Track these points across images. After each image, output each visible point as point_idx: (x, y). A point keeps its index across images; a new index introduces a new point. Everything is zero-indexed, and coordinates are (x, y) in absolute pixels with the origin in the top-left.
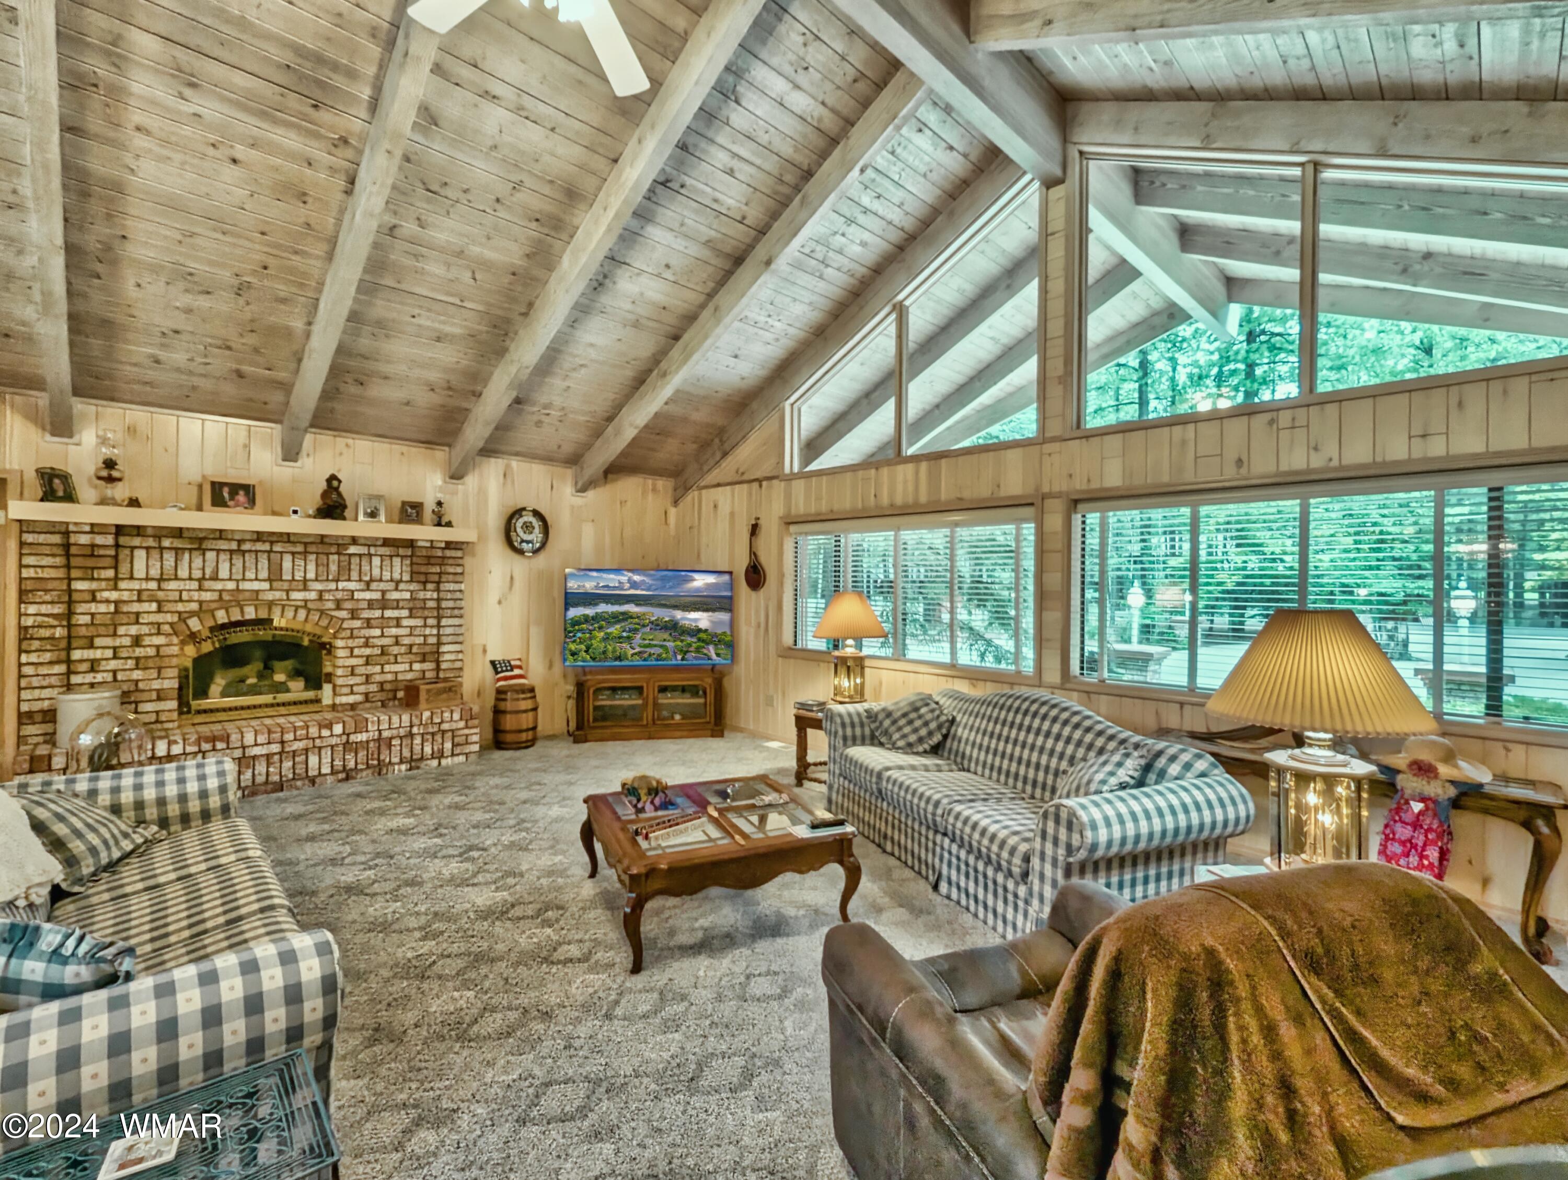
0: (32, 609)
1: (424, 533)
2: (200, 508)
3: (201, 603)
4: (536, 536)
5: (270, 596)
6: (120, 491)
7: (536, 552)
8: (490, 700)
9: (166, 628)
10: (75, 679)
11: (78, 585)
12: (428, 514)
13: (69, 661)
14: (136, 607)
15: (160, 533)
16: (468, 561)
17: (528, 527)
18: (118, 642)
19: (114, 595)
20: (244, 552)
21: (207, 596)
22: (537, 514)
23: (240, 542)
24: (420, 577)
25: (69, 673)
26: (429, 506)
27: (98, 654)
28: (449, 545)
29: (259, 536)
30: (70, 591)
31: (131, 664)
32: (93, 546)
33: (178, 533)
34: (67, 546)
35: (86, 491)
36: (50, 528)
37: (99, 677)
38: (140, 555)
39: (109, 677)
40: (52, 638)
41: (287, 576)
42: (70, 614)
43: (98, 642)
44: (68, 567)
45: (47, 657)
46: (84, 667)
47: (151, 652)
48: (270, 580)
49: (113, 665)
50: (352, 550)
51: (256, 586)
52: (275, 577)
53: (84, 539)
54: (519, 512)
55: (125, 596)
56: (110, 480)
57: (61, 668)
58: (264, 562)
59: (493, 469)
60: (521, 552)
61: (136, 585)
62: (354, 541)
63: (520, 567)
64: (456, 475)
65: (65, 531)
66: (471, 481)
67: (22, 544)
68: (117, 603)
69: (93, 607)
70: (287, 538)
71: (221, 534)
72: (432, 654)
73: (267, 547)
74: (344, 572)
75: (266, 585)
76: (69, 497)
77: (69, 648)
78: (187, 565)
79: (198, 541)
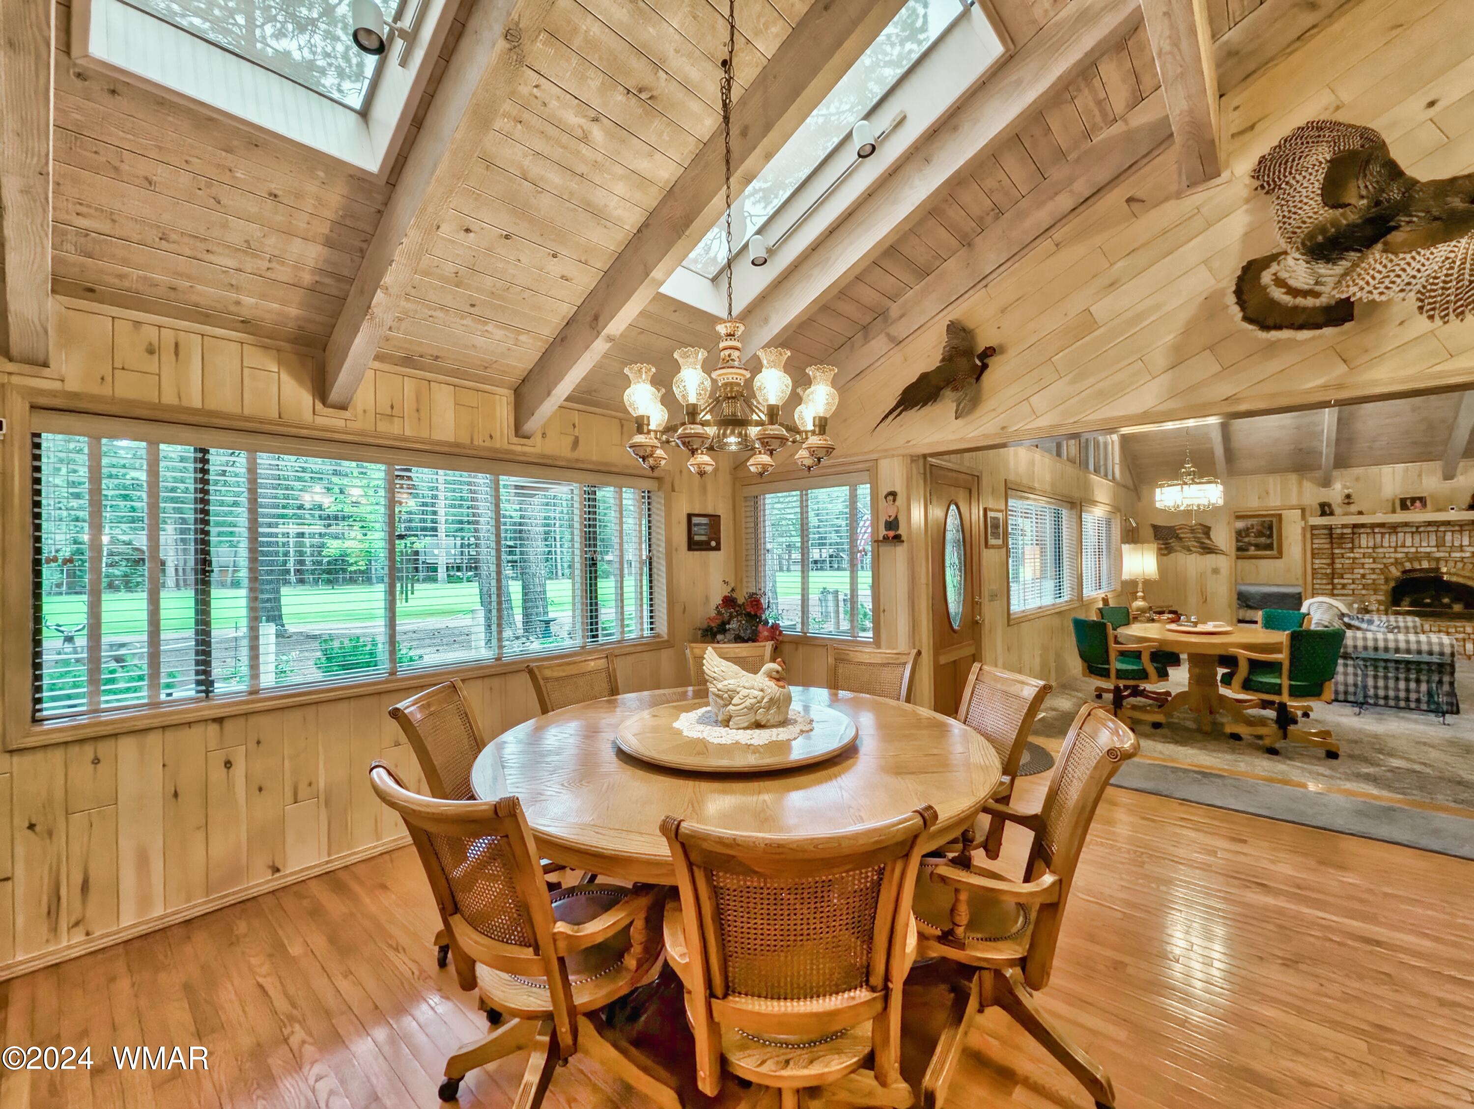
0: (1317, 561)
2: (1394, 512)
3: (1396, 559)
5: (1438, 555)
6: (1353, 508)
9: (1378, 571)
10: (1336, 592)
11: (1336, 551)
13: (1333, 584)
14: (1363, 561)
15: (1373, 526)
18: (1354, 576)
19: (1352, 555)
20: (1420, 533)
21: (1399, 555)
23: (1417, 527)
25: (1333, 589)
27: (1345, 581)
29: (1429, 524)
30: (1333, 554)
31: (1360, 587)
32: (1343, 534)
33: (1382, 525)
34: (1331, 535)
35: (1338, 510)
36: (1325, 527)
37: (1345, 592)
38: (1364, 537)
39: (1351, 592)
40: (1326, 574)
41: (1448, 544)
42: (1333, 563)
43: (1346, 576)
44: (1332, 543)
45: (1324, 581)
46: (1339, 587)
47: (1370, 581)
48: (1437, 546)
49: (1353, 586)
51: (1428, 550)
52: (1440, 544)
53: (1339, 531)
55: (1357, 555)
56: (1349, 503)
57: (1330, 587)
58: (1433, 537)
61: (1362, 551)
65: (1330, 528)
67: (1312, 535)
68: (1354, 558)
69: (1342, 561)
70: (1448, 523)
71: (1406, 524)
73: (1434, 529)
75: (1435, 549)
76: (1332, 514)
77: (1333, 578)
78: (1388, 540)
79: (1394, 528)
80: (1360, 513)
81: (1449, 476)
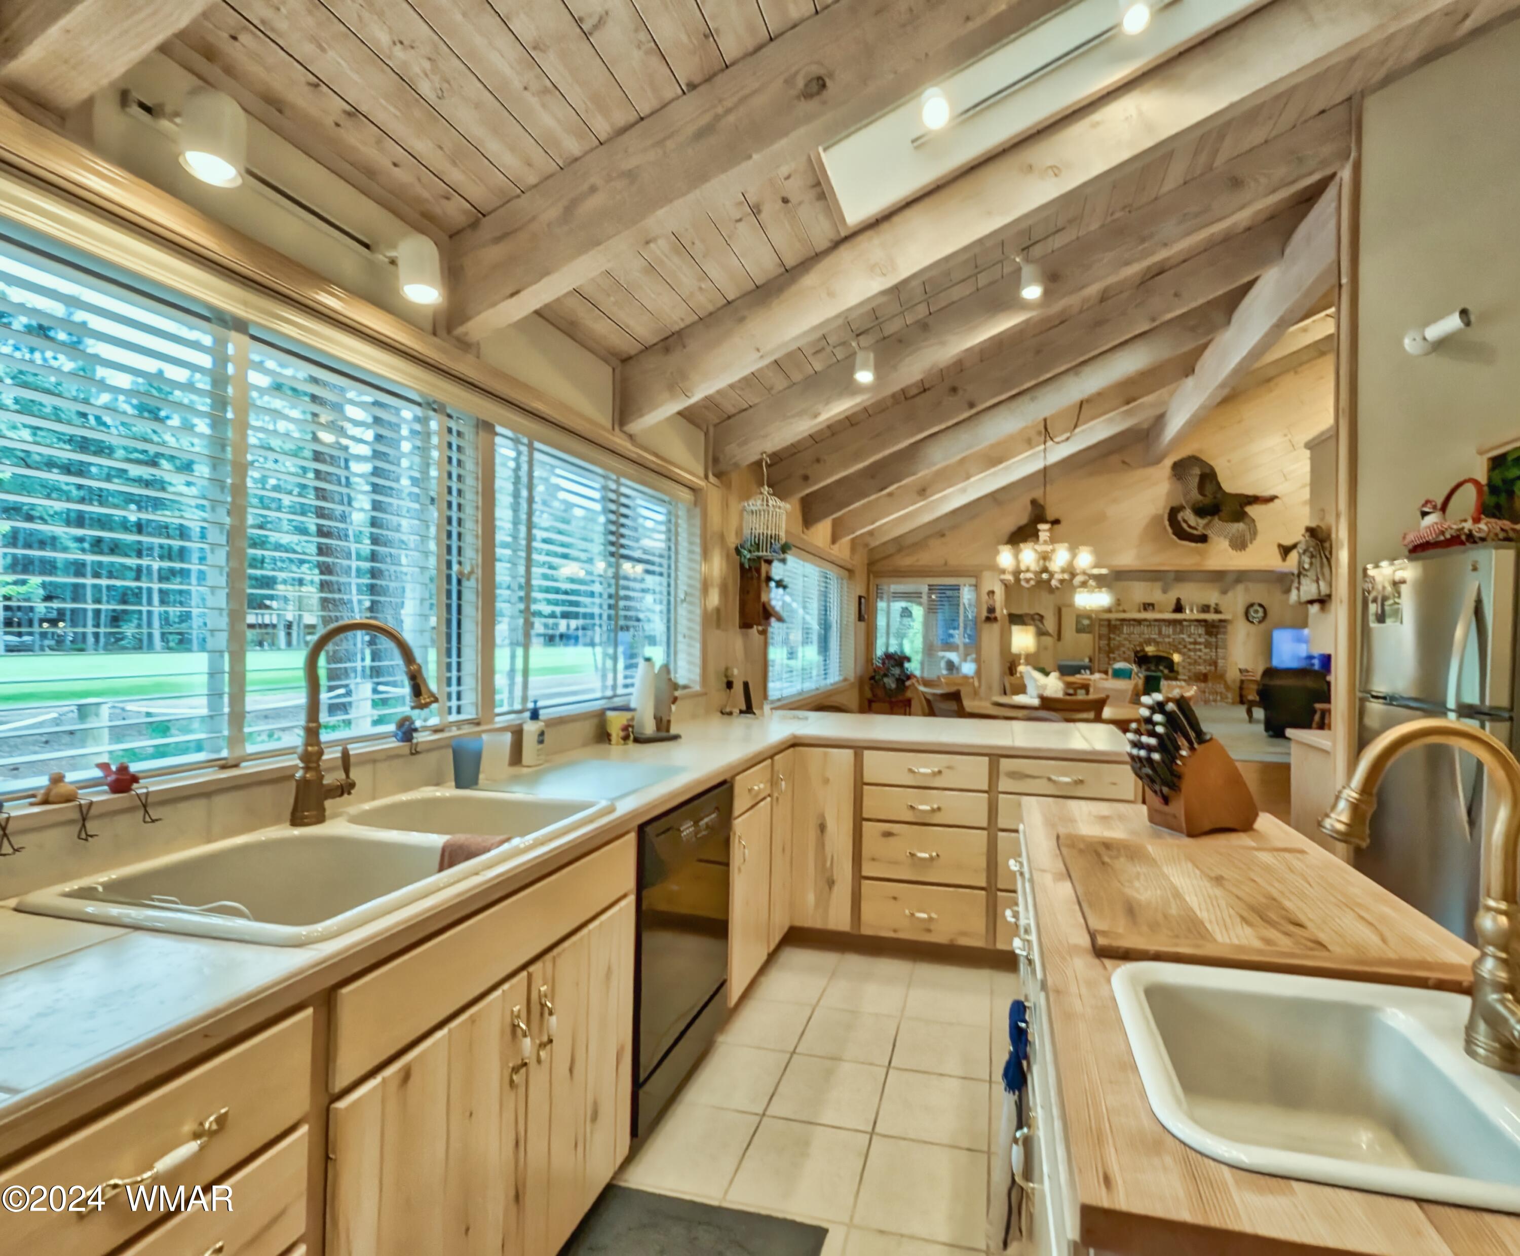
0: (1101, 642)
1: (1211, 617)
2: (1139, 611)
3: (1139, 641)
4: (1261, 614)
5: (1159, 640)
6: (1120, 608)
7: (1260, 622)
8: (1238, 684)
9: (1131, 649)
11: (1111, 636)
12: (1212, 609)
13: (1109, 657)
15: (1129, 620)
16: (1230, 628)
17: (1256, 612)
18: (1120, 653)
20: (1151, 625)
21: (1141, 639)
22: (1261, 605)
23: (1150, 622)
24: (1209, 633)
25: (1109, 661)
26: (1213, 605)
27: (1115, 655)
28: (1221, 621)
29: (1156, 620)
30: (1110, 638)
33: (1134, 620)
34: (1109, 625)
38: (1125, 627)
40: (1105, 651)
41: (1164, 633)
42: (1108, 644)
43: (1115, 652)
44: (1109, 631)
50: (1185, 623)
51: (1155, 636)
52: (1160, 633)
53: (1113, 623)
54: (1252, 605)
55: (1121, 639)
58: (1156, 628)
59: (1240, 588)
60: (1252, 622)
61: (1124, 636)
62: (1185, 620)
63: (1252, 629)
64: (1224, 592)
65: (1109, 621)
66: (1230, 594)
67: (1099, 625)
68: (1119, 641)
69: (1114, 642)
70: (1164, 620)
71: (1145, 620)
72: (1215, 663)
73: (1158, 623)
74: (1182, 632)
75: (1158, 636)
77: (1109, 653)
78: (1137, 630)
79: (1139, 622)
80: (1124, 611)
81: (1165, 591)
